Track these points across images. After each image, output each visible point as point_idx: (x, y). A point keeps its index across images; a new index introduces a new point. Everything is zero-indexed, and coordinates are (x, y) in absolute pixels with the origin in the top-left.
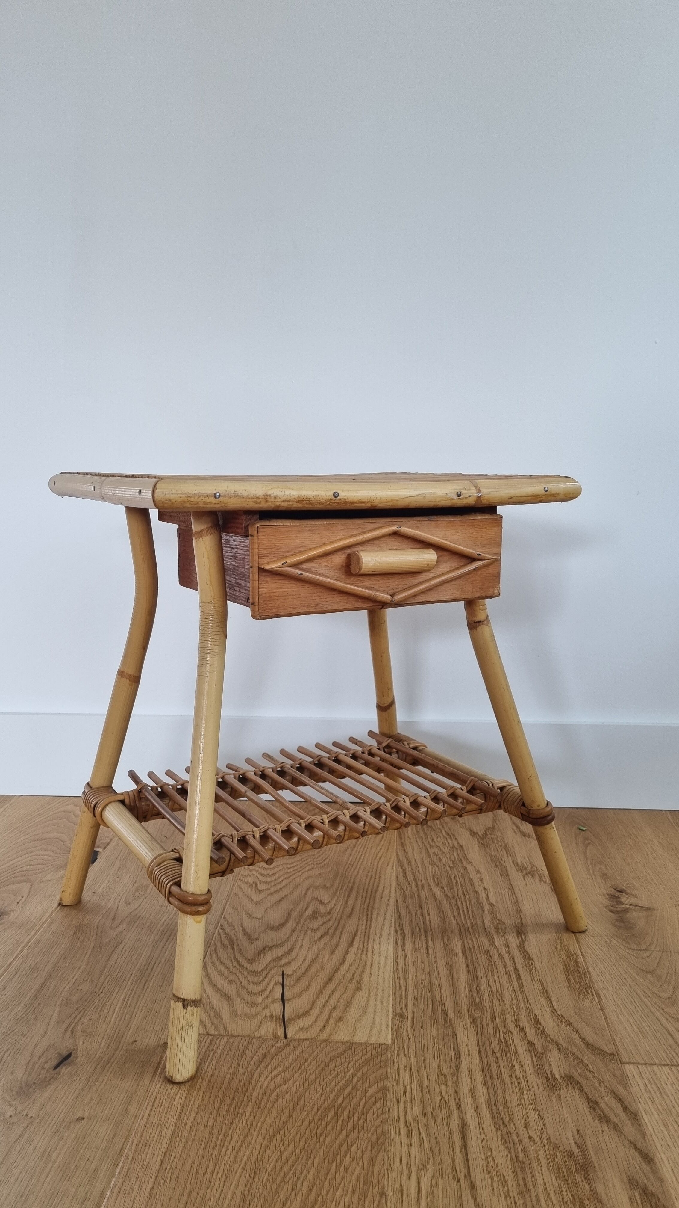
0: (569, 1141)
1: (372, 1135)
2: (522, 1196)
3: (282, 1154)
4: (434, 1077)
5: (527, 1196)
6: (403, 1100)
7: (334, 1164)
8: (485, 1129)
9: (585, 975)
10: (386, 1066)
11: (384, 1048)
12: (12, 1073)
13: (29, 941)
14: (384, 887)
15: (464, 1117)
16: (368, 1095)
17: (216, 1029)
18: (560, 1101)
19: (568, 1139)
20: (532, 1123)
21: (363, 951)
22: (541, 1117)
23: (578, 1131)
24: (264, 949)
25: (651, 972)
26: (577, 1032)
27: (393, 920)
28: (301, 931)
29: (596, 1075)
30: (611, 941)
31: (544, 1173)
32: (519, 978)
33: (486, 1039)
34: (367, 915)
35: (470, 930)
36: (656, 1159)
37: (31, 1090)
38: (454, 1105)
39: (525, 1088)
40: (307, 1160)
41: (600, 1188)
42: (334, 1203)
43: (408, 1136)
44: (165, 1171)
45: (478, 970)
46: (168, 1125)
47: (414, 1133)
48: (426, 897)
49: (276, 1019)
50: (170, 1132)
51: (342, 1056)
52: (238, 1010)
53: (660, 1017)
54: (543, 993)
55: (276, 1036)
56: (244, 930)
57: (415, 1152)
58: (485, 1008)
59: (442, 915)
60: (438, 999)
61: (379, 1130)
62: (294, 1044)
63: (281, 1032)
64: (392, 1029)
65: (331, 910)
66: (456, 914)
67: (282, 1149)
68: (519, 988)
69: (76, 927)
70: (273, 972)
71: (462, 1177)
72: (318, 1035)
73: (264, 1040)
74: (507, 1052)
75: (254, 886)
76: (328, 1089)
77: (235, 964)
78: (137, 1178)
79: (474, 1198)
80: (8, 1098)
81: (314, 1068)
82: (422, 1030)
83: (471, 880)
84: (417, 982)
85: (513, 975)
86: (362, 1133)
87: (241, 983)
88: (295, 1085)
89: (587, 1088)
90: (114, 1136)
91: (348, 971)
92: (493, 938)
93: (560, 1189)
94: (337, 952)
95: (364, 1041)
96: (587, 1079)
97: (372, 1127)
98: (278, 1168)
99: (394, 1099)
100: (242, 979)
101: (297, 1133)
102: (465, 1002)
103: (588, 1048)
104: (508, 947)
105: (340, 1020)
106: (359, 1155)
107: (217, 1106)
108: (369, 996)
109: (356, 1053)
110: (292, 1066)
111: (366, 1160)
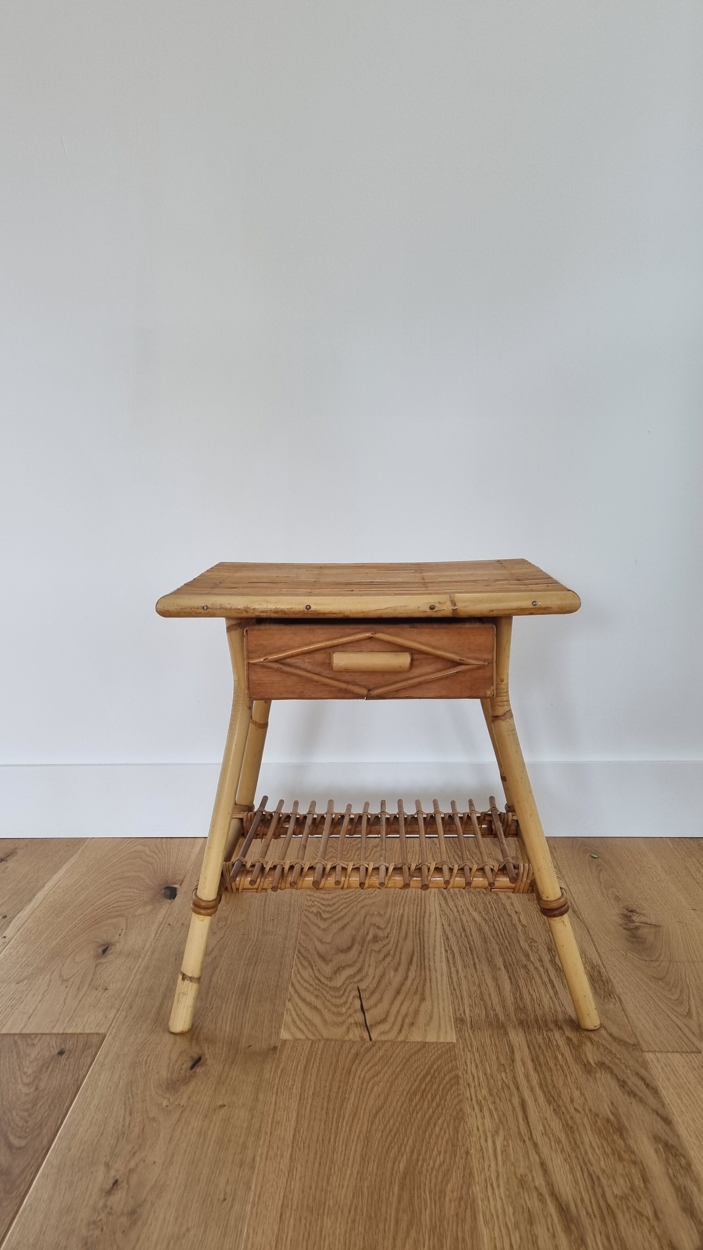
0: (605, 1109)
1: (453, 1110)
2: (574, 1150)
3: (385, 1126)
4: (495, 1067)
5: (578, 1151)
6: (472, 1085)
7: (427, 1133)
8: (540, 1104)
9: (608, 983)
10: (455, 1059)
11: (451, 1047)
12: (158, 1073)
14: (430, 913)
15: (523, 1096)
16: (444, 1082)
17: (313, 1034)
18: (596, 1082)
20: (576, 1098)
21: (421, 968)
22: (582, 1094)
23: (612, 1103)
24: (338, 968)
26: (605, 1029)
27: (442, 941)
28: (366, 953)
29: (623, 1061)
30: (626, 954)
31: (589, 1135)
32: (553, 987)
33: (533, 1036)
34: (420, 937)
35: (509, 948)
36: (673, 1121)
37: (176, 1086)
38: (514, 1088)
39: (568, 1074)
40: (406, 1130)
41: (632, 1143)
42: (432, 1160)
43: (481, 1111)
44: (298, 1142)
45: (519, 981)
46: (292, 1108)
47: (485, 1109)
48: (467, 921)
49: (360, 1026)
50: (295, 1114)
51: (419, 1053)
52: (328, 1019)
53: (670, 1014)
55: (362, 1039)
56: (318, 953)
57: (487, 1121)
58: (528, 1012)
59: (483, 936)
60: (490, 1006)
61: (458, 1108)
62: (379, 1044)
63: (366, 1035)
64: (456, 1031)
65: (388, 934)
66: (495, 935)
67: (385, 1123)
68: (555, 995)
70: (350, 987)
71: (526, 1139)
72: (397, 1037)
73: (354, 1042)
74: (551, 1045)
75: (318, 915)
76: (412, 1079)
77: (317, 982)
78: (278, 1148)
79: (538, 1154)
80: (161, 1092)
81: (398, 1062)
82: (479, 1031)
83: (503, 905)
84: (470, 992)
85: (549, 985)
86: (445, 1110)
87: (325, 997)
88: (386, 1075)
89: (616, 1070)
90: (252, 1118)
91: (412, 985)
92: (528, 955)
93: (602, 1145)
94: (400, 970)
95: (435, 1041)
96: (616, 1064)
97: (452, 1105)
98: (384, 1137)
99: (466, 1084)
100: (325, 994)
101: (394, 1111)
102: (511, 1009)
103: (614, 1041)
104: (542, 961)
105: (412, 1024)
106: (445, 1126)
107: (327, 1095)
108: (432, 1006)
109: (430, 1050)
110: (381, 1061)
111: (451, 1129)
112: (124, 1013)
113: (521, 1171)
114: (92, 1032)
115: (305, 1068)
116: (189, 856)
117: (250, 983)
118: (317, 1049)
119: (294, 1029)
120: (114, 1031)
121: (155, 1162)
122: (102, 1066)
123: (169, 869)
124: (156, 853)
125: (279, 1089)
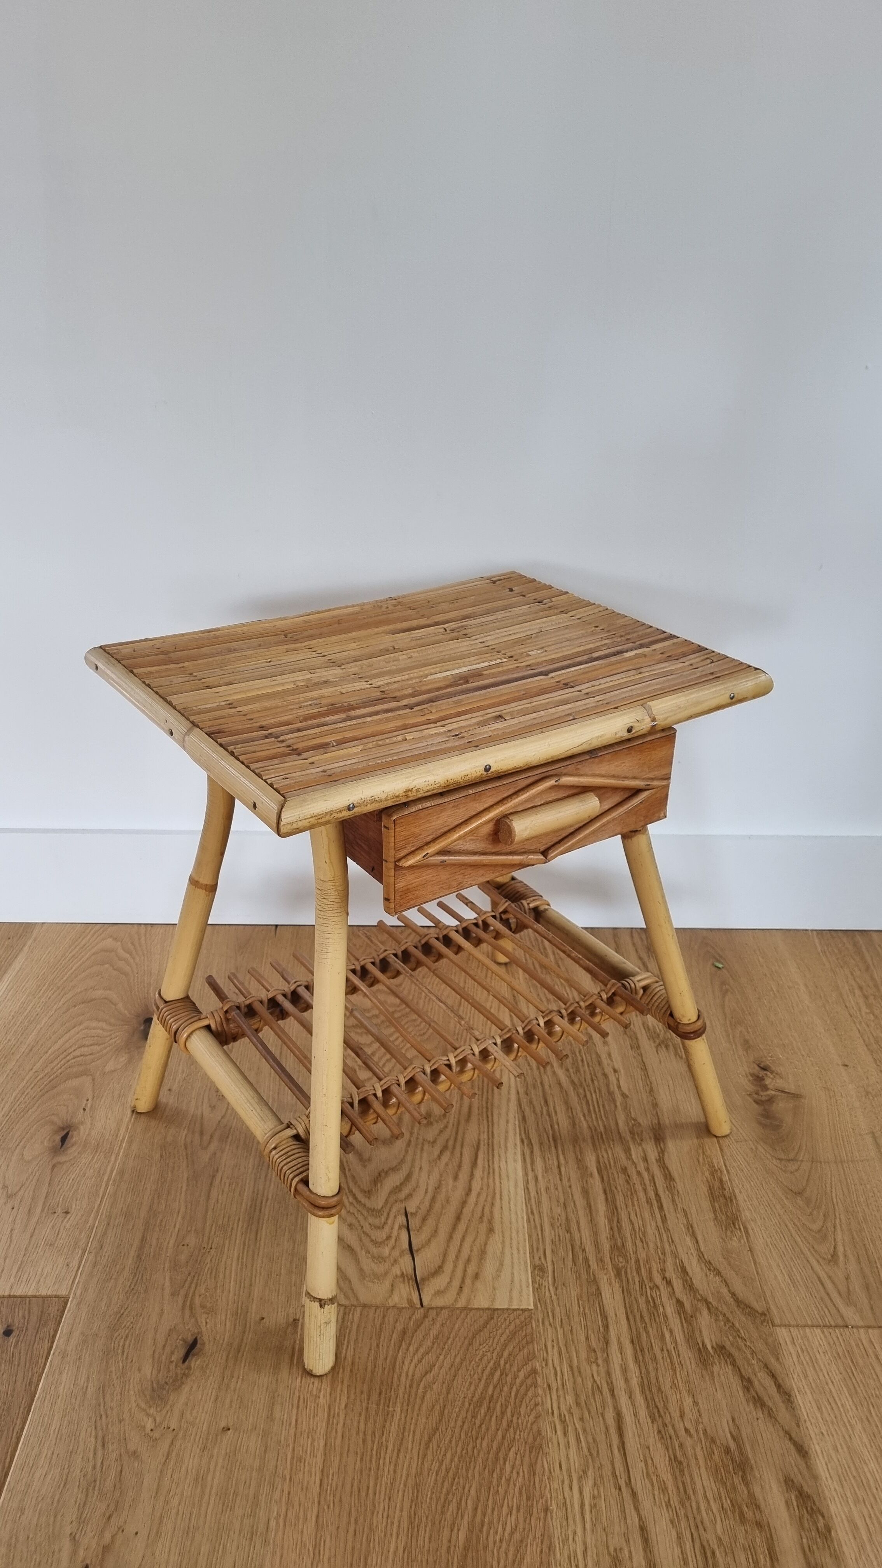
0: (724, 1433)
1: (529, 1434)
2: (683, 1505)
3: (441, 1464)
4: (583, 1355)
5: (688, 1506)
6: (554, 1387)
7: (495, 1475)
8: (641, 1421)
9: (731, 1201)
10: (532, 1341)
11: (528, 1316)
12: (139, 1370)
13: (112, 1172)
15: (619, 1407)
16: (518, 1381)
17: (346, 1296)
18: (714, 1380)
19: (724, 1431)
20: (687, 1411)
21: (489, 1173)
22: (695, 1403)
23: (733, 1420)
24: (380, 1175)
25: (800, 1193)
26: (727, 1284)
27: (517, 1123)
28: (416, 1145)
29: (748, 1343)
30: (756, 1148)
31: (703, 1476)
32: (661, 1208)
33: (633, 1298)
34: (488, 1117)
35: (604, 1136)
36: (810, 1452)
37: (165, 1392)
38: (608, 1391)
39: (677, 1365)
40: (467, 1470)
41: (757, 1490)
42: (501, 1523)
43: (565, 1434)
44: (326, 1494)
45: (617, 1197)
46: (318, 1432)
47: (570, 1429)
48: (550, 1086)
49: (408, 1279)
50: (322, 1443)
51: (485, 1330)
52: (365, 1268)
53: (811, 1259)
54: (688, 1228)
55: (410, 1301)
57: (573, 1451)
58: (628, 1254)
59: (571, 1114)
61: (535, 1427)
62: (432, 1314)
63: (415, 1297)
64: (533, 1288)
66: (586, 1111)
67: (440, 1458)
68: (663, 1222)
69: (161, 1147)
70: (394, 1210)
71: (622, 1483)
72: (456, 1301)
73: (400, 1310)
74: (656, 1313)
76: (476, 1376)
77: (351, 1199)
78: (300, 1505)
79: (637, 1509)
80: (143, 1405)
81: (458, 1347)
82: (564, 1288)
83: (598, 1056)
84: (553, 1218)
85: (655, 1204)
86: (518, 1432)
87: (362, 1227)
88: (441, 1371)
89: (739, 1362)
90: (265, 1452)
91: (476, 1205)
92: (629, 1149)
93: (719, 1493)
94: (461, 1176)
95: (506, 1307)
96: (739, 1349)
97: (527, 1423)
98: (439, 1484)
99: (545, 1386)
100: (362, 1222)
101: (452, 1436)
102: (606, 1246)
103: (738, 1306)
104: (647, 1161)
105: (477, 1276)
106: (518, 1462)
107: (364, 1405)
108: (503, 1242)
109: (499, 1324)
110: (435, 1345)
111: (525, 1467)
112: (92, 1257)
113: (616, 1541)
114: (49, 1293)
117: (262, 1202)
118: (351, 1324)
120: (79, 1292)
121: (137, 1533)
122: (63, 1358)
123: (149, 984)
124: (131, 954)
125: (302, 1397)
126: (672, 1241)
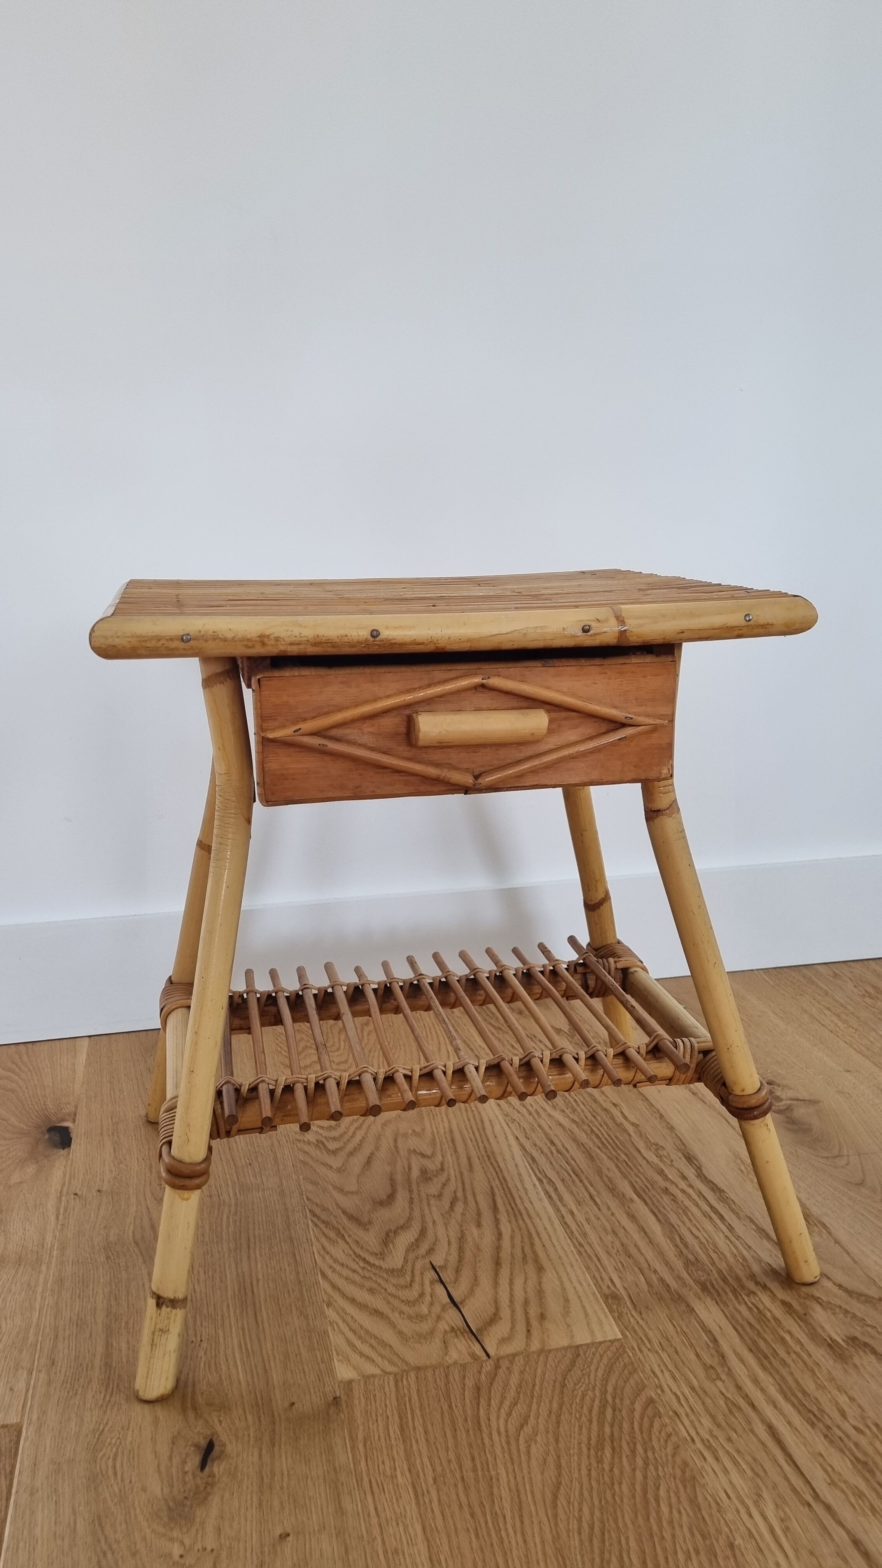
1: (673, 1468)
3: (580, 1520)
4: (701, 1374)
6: (680, 1411)
7: (652, 1520)
8: (799, 1429)
10: (635, 1370)
11: (619, 1347)
12: (144, 1490)
14: (490, 1121)
15: (768, 1421)
16: (637, 1414)
17: (391, 1362)
18: (860, 1372)
20: (846, 1408)
21: (515, 1216)
22: (852, 1399)
24: (387, 1235)
25: (862, 1184)
27: (527, 1165)
28: (421, 1201)
30: (796, 1151)
32: (722, 1218)
33: (731, 1308)
34: (492, 1163)
35: (630, 1164)
37: (186, 1509)
38: (746, 1405)
39: (812, 1365)
40: (616, 1521)
43: (717, 1459)
45: (669, 1216)
46: (409, 1516)
47: (721, 1454)
48: (550, 1128)
49: (462, 1333)
50: (419, 1528)
51: (575, 1368)
52: (405, 1330)
55: (474, 1356)
56: (344, 1212)
57: (735, 1477)
58: (706, 1267)
59: (584, 1150)
60: (645, 1265)
61: (678, 1460)
62: (504, 1364)
63: (477, 1349)
64: (614, 1318)
65: (442, 1164)
66: (600, 1145)
67: (576, 1515)
68: (731, 1232)
69: (105, 1249)
70: (418, 1266)
71: (809, 1498)
72: (527, 1345)
73: (464, 1367)
74: (764, 1318)
75: (321, 1145)
76: (584, 1418)
77: (362, 1264)
79: (840, 1523)
80: (161, 1530)
81: (550, 1392)
82: (649, 1312)
84: (606, 1246)
85: (714, 1216)
86: (660, 1468)
87: (386, 1290)
88: (539, 1421)
90: (346, 1551)
91: (513, 1246)
92: (662, 1171)
94: (484, 1223)
95: (589, 1341)
96: (872, 1337)
97: (667, 1457)
98: (587, 1544)
99: (671, 1413)
100: (384, 1284)
101: (582, 1488)
102: (679, 1264)
103: (851, 1296)
104: (686, 1179)
105: (542, 1317)
106: (674, 1500)
107: (458, 1475)
108: (560, 1278)
109: (589, 1360)
110: (521, 1395)
111: (686, 1504)
112: (43, 1376)
115: (402, 1430)
116: (74, 1071)
117: (252, 1284)
118: (409, 1390)
119: (355, 1358)
120: (35, 1417)
122: (32, 1494)
123: (46, 1096)
124: (14, 1072)
125: (373, 1480)
126: (749, 1247)
